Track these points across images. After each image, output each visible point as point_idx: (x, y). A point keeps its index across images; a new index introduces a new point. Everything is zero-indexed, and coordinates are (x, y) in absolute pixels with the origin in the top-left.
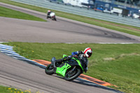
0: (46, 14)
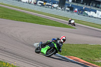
0: (68, 22)
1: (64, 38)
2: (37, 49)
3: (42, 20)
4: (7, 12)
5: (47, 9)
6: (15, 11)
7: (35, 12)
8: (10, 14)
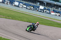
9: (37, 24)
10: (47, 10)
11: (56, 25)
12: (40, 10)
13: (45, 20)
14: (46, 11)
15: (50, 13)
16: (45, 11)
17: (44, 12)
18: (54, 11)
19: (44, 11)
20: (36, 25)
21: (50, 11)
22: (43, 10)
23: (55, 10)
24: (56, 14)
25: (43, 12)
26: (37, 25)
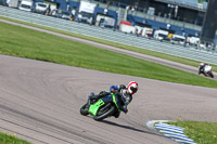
1: (134, 85)
2: (84, 107)
3: (165, 71)
4: (91, 54)
5: (175, 47)
6: (106, 51)
7: (149, 53)
8: (95, 59)
9: (132, 88)
10: (107, 15)
11: (138, 68)
12: (80, 16)
13: (101, 51)
14: (102, 20)
15: (116, 27)
16: (99, 18)
17: (97, 24)
18: (131, 20)
19: (94, 19)
20: (127, 94)
21: (116, 20)
22: (93, 16)
23: (134, 14)
24: (139, 28)
25: (93, 23)
26: (130, 95)
